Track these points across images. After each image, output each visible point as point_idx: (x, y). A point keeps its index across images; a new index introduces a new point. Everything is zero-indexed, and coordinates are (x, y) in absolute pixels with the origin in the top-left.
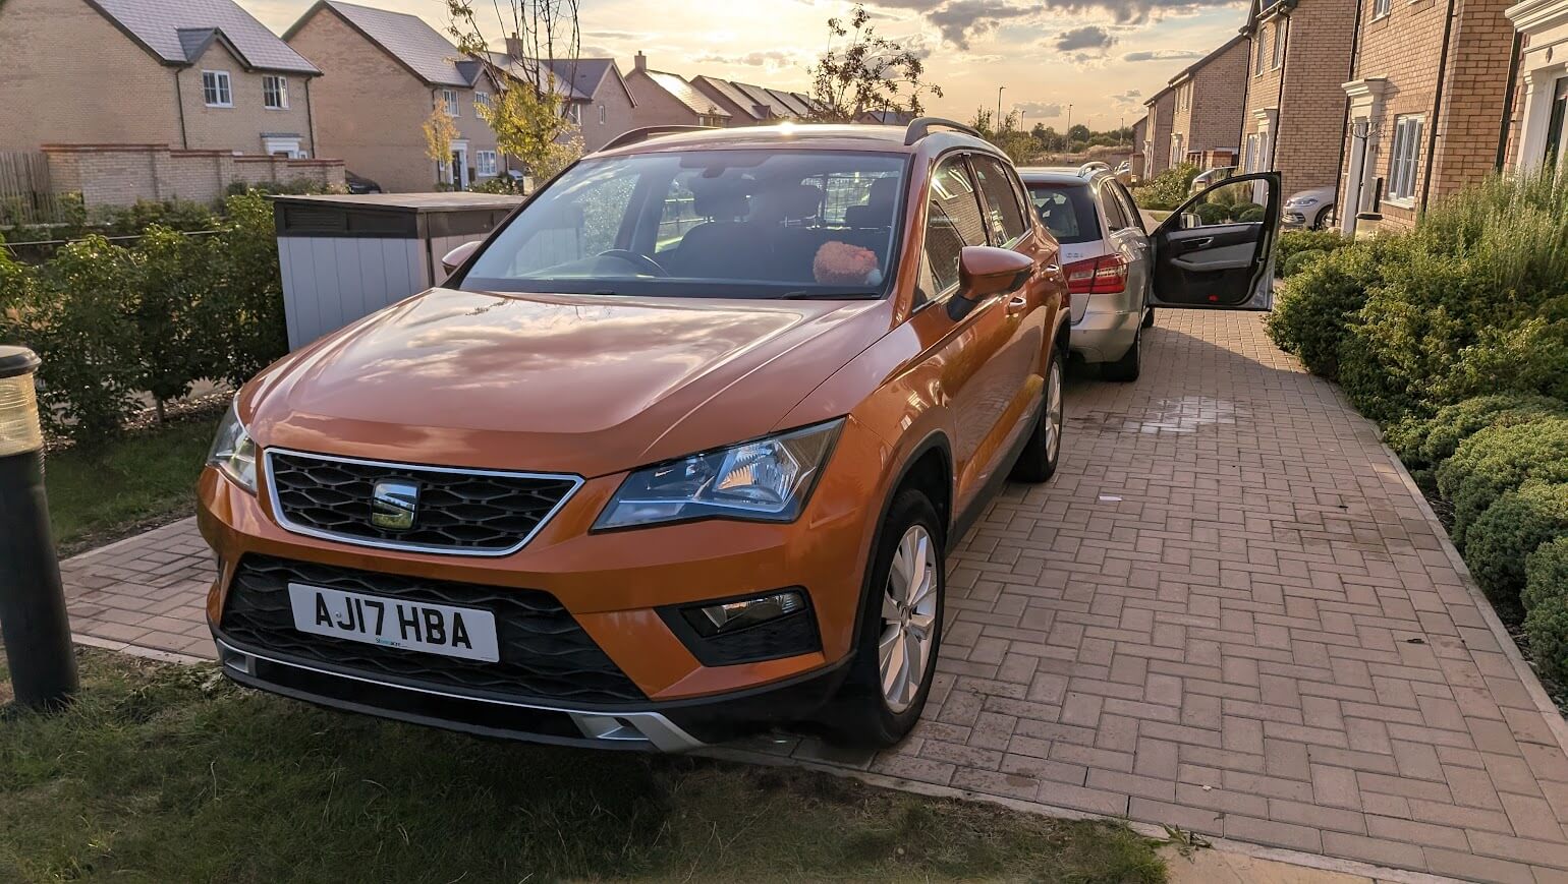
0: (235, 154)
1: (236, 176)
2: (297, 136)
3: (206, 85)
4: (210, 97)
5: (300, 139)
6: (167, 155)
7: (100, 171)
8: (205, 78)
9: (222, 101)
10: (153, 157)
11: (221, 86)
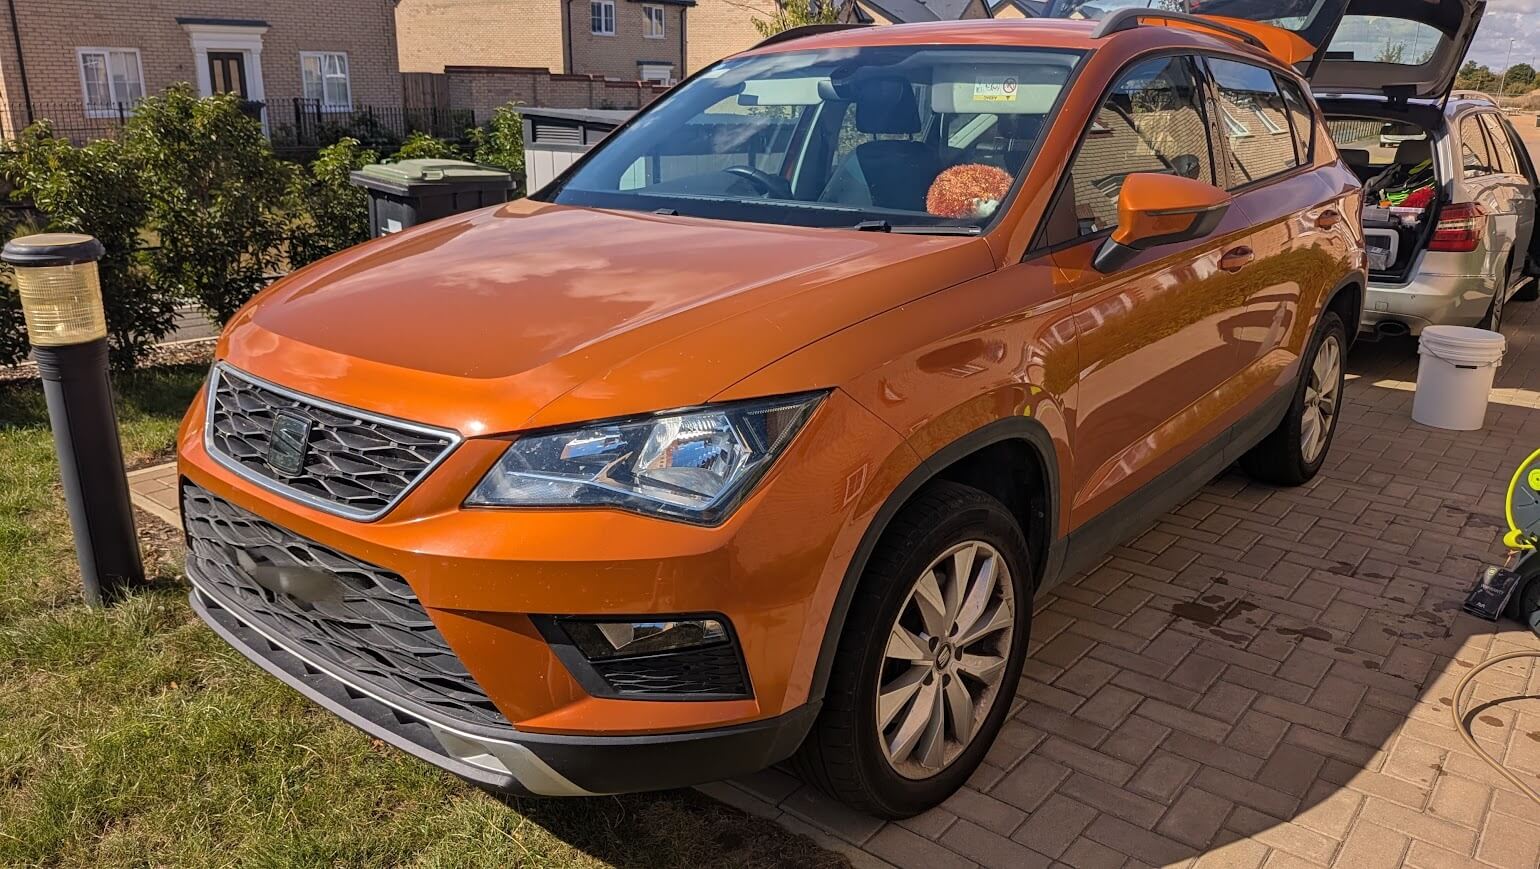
0: (607, 79)
1: (605, 100)
2: (669, 64)
3: (593, 14)
4: (596, 27)
5: (671, 67)
6: (548, 78)
7: (490, 91)
8: (593, 6)
9: (606, 30)
10: (535, 80)
11: (606, 16)
